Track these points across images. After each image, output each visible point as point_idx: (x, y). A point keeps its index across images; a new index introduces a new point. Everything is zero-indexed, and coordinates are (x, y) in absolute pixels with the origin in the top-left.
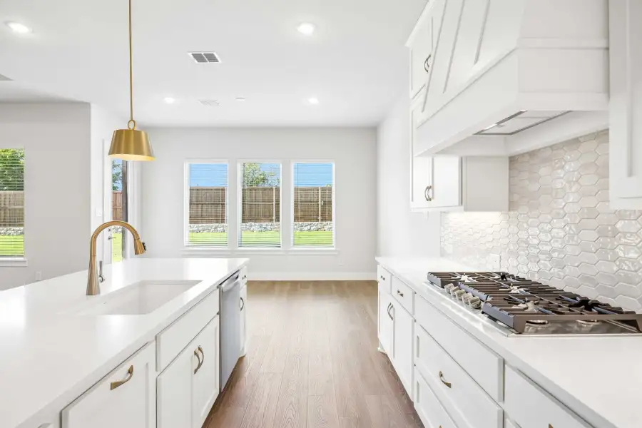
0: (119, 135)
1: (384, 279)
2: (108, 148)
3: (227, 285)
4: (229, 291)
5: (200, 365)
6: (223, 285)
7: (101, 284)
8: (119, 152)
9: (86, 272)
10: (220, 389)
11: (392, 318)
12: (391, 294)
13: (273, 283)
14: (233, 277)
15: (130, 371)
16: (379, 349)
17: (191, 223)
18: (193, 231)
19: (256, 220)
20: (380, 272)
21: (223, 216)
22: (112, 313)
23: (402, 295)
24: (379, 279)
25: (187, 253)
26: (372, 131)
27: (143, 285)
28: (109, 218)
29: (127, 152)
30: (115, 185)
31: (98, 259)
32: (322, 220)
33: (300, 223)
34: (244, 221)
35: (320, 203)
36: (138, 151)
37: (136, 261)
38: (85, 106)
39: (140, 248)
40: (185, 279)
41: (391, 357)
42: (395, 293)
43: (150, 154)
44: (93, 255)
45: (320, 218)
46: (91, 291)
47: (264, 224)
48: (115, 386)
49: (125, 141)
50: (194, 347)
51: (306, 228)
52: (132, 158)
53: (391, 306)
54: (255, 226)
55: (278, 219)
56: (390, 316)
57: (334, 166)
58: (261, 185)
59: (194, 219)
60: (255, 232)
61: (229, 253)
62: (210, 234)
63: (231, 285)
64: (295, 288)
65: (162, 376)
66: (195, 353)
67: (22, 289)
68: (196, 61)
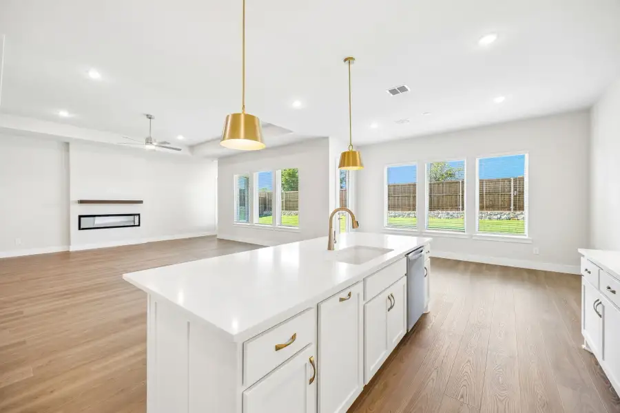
0: (344, 155)
1: (589, 272)
2: (338, 164)
3: (414, 255)
4: (415, 260)
5: (391, 307)
6: (410, 255)
7: (335, 245)
8: (344, 166)
9: (328, 237)
10: (407, 331)
11: (600, 316)
12: (599, 289)
13: (458, 262)
14: (419, 250)
15: (349, 295)
16: (584, 346)
17: (389, 210)
18: (391, 216)
19: (443, 209)
20: (585, 264)
21: (414, 206)
22: (341, 261)
23: (614, 292)
24: (583, 272)
25: (385, 231)
26: (584, 115)
27: (357, 248)
28: (338, 207)
29: (348, 165)
30: (342, 185)
31: (333, 230)
32: (515, 209)
33: (489, 212)
34: (431, 209)
35: (512, 193)
36: (355, 164)
37: (353, 233)
38: (326, 139)
39: (355, 224)
40: (385, 247)
41: (599, 358)
42: (603, 288)
43: (361, 165)
44: (331, 227)
45: (512, 207)
46: (330, 248)
47: (451, 212)
48: (342, 300)
49: (348, 159)
50: (388, 293)
51: (495, 217)
52: (352, 169)
53: (598, 302)
54: (442, 213)
55: (463, 209)
56: (597, 313)
57: (527, 156)
58: (449, 179)
59: (392, 207)
60: (442, 219)
61: (418, 234)
62: (405, 219)
63: (417, 256)
64: (480, 269)
65: (367, 305)
66: (389, 298)
67: (297, 244)
68: (392, 95)
